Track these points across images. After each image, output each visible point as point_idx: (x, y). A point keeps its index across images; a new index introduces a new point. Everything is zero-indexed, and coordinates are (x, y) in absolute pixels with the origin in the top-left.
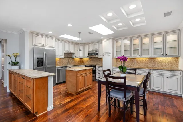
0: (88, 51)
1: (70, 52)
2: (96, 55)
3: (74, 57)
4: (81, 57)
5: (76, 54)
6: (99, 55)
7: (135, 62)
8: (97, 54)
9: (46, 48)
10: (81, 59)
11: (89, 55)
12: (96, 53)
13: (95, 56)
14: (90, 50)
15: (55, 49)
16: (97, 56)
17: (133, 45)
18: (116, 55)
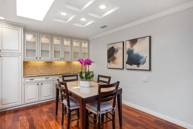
7: (52, 67)
17: (53, 45)
18: (26, 57)
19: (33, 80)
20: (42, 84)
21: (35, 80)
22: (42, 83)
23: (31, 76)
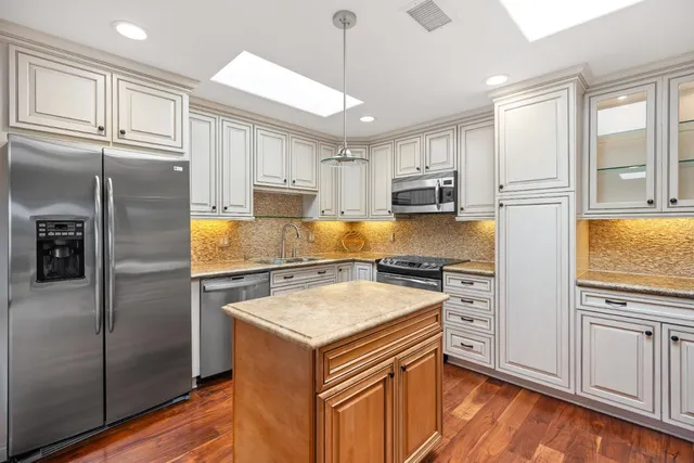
0: (395, 181)
1: (289, 189)
2: (441, 201)
3: (313, 213)
4: (350, 215)
5: (323, 202)
6: (462, 203)
8: (449, 194)
9: (110, 151)
10: (351, 224)
11: (395, 202)
12: (441, 189)
13: (434, 208)
14: (401, 174)
15: (186, 165)
16: (448, 207)
18: (599, 200)
19: (623, 308)
20: (675, 339)
21: (630, 307)
22: (680, 336)
23: (613, 285)
